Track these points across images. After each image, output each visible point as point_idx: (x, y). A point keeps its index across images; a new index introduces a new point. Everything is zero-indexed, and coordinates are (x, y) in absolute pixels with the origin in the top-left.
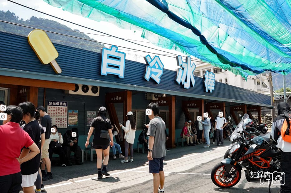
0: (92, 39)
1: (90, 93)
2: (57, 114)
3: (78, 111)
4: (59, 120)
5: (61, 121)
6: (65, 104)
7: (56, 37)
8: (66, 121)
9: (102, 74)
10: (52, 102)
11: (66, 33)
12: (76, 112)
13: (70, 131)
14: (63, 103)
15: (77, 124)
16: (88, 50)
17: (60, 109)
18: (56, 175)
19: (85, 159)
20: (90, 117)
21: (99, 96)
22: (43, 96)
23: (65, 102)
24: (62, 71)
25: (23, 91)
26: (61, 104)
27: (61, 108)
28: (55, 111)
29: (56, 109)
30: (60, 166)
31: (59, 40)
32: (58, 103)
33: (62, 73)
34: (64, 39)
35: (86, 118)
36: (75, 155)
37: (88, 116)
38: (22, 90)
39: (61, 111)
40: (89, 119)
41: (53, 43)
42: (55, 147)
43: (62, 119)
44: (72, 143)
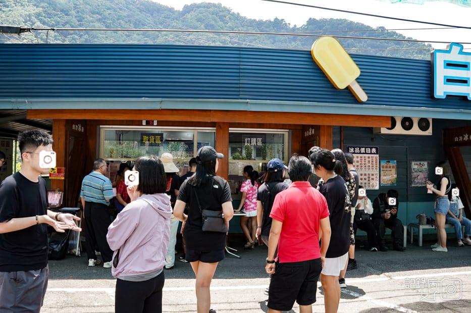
0: (409, 38)
1: (415, 131)
2: (362, 166)
3: (397, 162)
4: (365, 177)
5: (369, 177)
6: (374, 150)
7: (348, 44)
8: (376, 177)
9: (435, 97)
10: (354, 148)
11: (365, 35)
12: (393, 163)
13: (385, 194)
14: (371, 148)
15: (395, 182)
16: (403, 57)
17: (367, 159)
18: (362, 264)
19: (408, 241)
20: (416, 172)
21: (431, 134)
22: (339, 139)
23: (374, 148)
24: (368, 97)
25: (310, 132)
26: (368, 150)
27: (369, 157)
28: (360, 163)
29: (361, 160)
30: (369, 250)
31: (353, 48)
32: (363, 149)
33: (368, 100)
34: (362, 45)
35: (411, 172)
36: (393, 234)
37: (414, 169)
38: (308, 132)
39: (369, 162)
40: (414, 174)
41: (350, 55)
42: (361, 219)
43: (371, 175)
44: (388, 214)
